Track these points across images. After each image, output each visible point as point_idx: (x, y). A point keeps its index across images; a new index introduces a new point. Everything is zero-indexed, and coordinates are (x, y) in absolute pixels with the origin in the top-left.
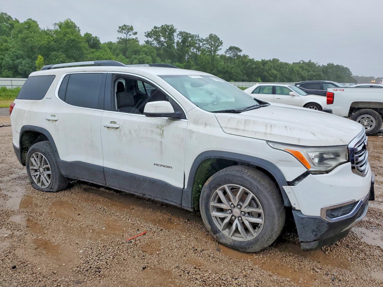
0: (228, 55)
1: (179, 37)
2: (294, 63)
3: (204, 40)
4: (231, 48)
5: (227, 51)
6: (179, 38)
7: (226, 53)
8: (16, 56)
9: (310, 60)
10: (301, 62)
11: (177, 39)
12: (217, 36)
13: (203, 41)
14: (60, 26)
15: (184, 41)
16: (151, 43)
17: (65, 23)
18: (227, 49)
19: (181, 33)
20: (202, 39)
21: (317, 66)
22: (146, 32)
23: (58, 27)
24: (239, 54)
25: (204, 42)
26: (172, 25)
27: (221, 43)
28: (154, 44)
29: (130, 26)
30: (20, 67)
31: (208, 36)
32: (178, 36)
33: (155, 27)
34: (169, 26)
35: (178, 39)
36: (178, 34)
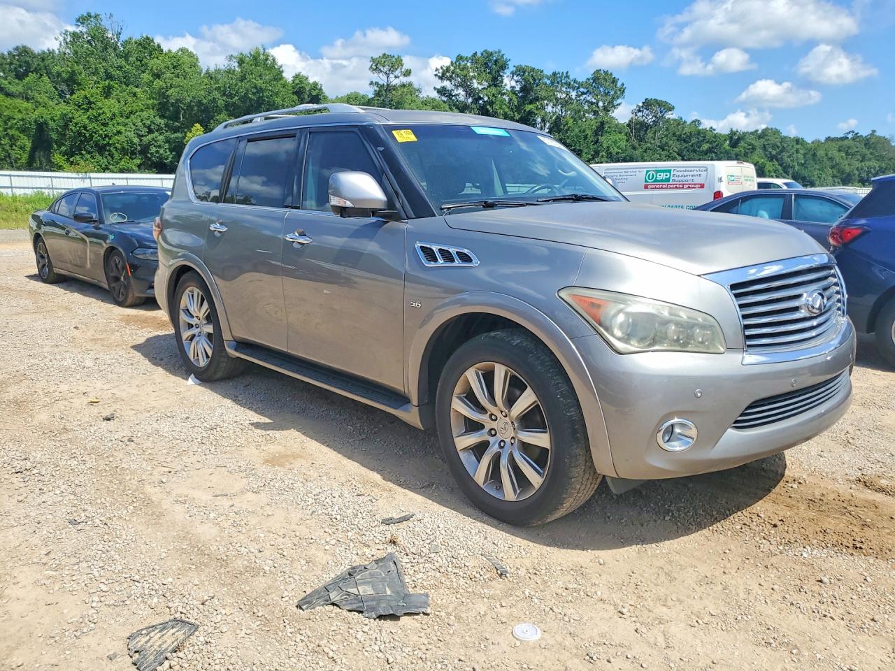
1: (515, 77)
2: (828, 139)
3: (581, 85)
4: (648, 104)
5: (639, 110)
6: (517, 82)
7: (636, 114)
8: (146, 127)
9: (874, 131)
10: (850, 136)
11: (509, 82)
12: (611, 74)
13: (579, 88)
14: (241, 62)
15: (527, 88)
16: (451, 95)
17: (251, 55)
18: (638, 106)
19: (520, 71)
20: (575, 81)
22: (439, 68)
23: (236, 64)
24: (668, 116)
25: (582, 90)
26: (499, 52)
27: (623, 91)
28: (457, 95)
29: (396, 57)
30: (153, 150)
31: (590, 75)
32: (513, 76)
33: (459, 58)
34: (491, 54)
35: (513, 83)
36: (513, 73)
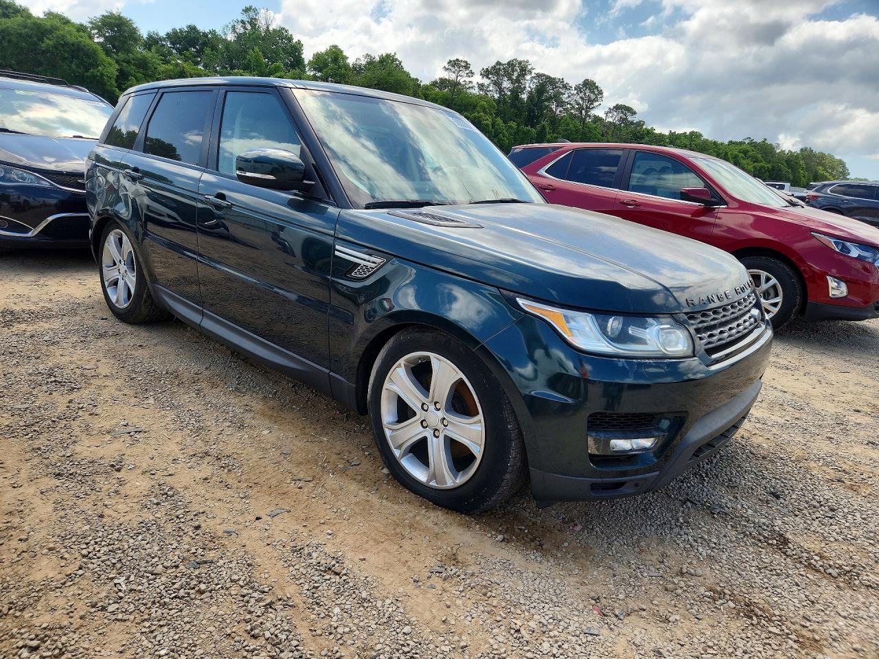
0: (610, 120)
1: (533, 82)
2: (731, 142)
3: (573, 88)
4: (618, 108)
5: (610, 111)
7: (607, 114)
9: (766, 140)
10: (747, 142)
11: (529, 84)
12: (595, 83)
15: (541, 90)
16: (487, 90)
18: (610, 108)
19: (539, 76)
20: (569, 86)
21: (778, 151)
22: (484, 68)
24: (630, 118)
26: (527, 62)
27: (601, 96)
28: (491, 91)
31: (581, 81)
33: (499, 63)
34: (520, 62)
36: (532, 78)
